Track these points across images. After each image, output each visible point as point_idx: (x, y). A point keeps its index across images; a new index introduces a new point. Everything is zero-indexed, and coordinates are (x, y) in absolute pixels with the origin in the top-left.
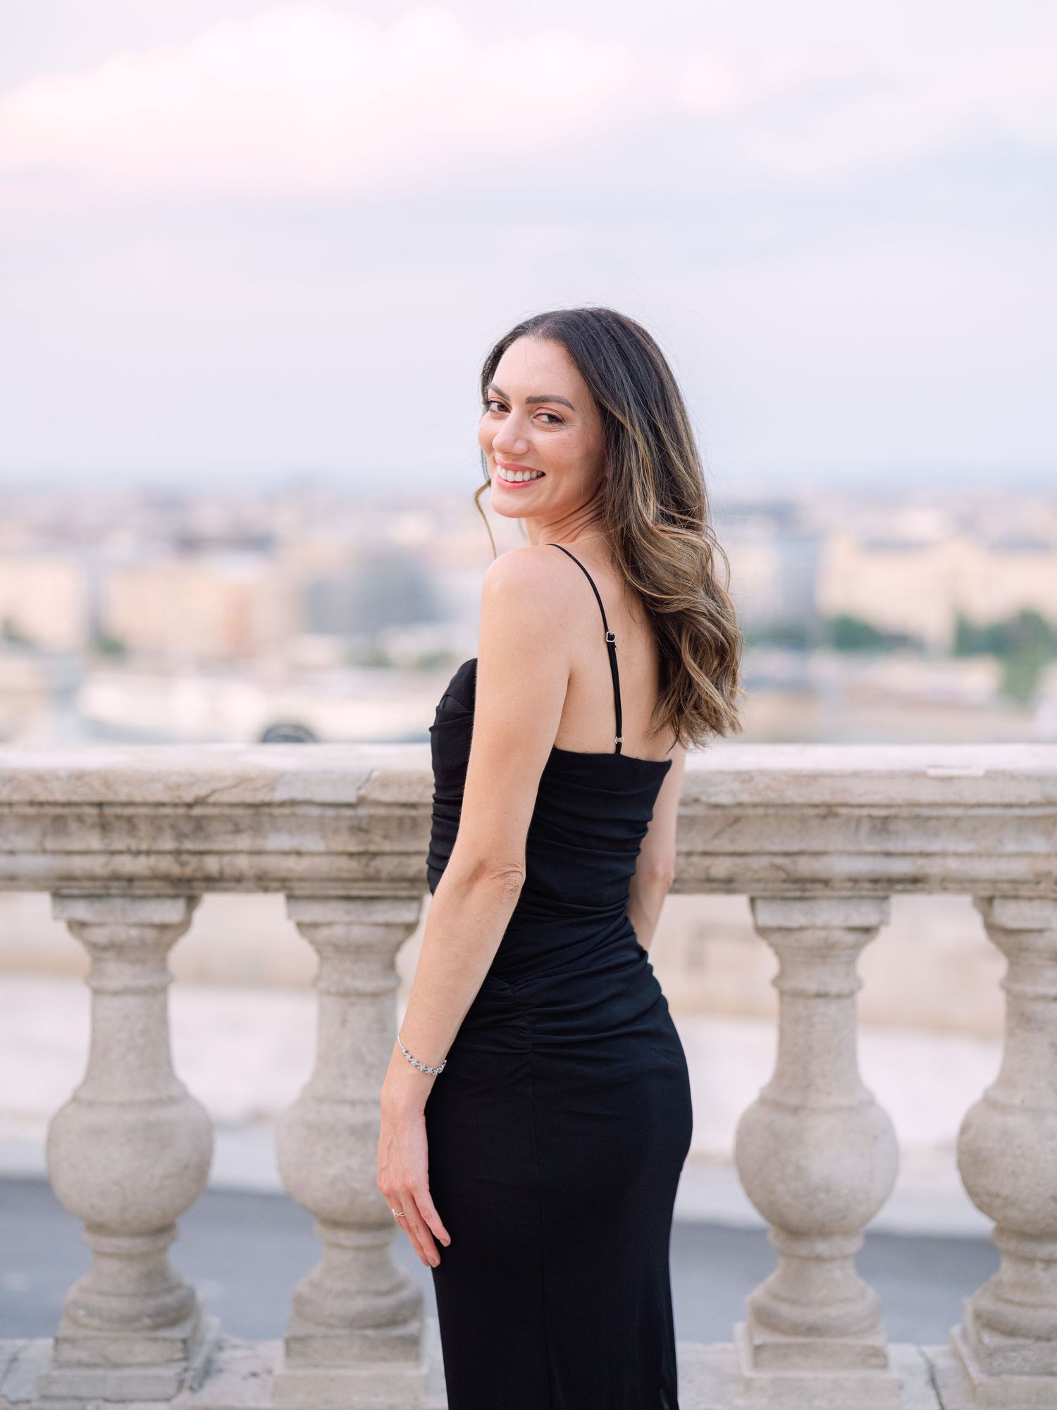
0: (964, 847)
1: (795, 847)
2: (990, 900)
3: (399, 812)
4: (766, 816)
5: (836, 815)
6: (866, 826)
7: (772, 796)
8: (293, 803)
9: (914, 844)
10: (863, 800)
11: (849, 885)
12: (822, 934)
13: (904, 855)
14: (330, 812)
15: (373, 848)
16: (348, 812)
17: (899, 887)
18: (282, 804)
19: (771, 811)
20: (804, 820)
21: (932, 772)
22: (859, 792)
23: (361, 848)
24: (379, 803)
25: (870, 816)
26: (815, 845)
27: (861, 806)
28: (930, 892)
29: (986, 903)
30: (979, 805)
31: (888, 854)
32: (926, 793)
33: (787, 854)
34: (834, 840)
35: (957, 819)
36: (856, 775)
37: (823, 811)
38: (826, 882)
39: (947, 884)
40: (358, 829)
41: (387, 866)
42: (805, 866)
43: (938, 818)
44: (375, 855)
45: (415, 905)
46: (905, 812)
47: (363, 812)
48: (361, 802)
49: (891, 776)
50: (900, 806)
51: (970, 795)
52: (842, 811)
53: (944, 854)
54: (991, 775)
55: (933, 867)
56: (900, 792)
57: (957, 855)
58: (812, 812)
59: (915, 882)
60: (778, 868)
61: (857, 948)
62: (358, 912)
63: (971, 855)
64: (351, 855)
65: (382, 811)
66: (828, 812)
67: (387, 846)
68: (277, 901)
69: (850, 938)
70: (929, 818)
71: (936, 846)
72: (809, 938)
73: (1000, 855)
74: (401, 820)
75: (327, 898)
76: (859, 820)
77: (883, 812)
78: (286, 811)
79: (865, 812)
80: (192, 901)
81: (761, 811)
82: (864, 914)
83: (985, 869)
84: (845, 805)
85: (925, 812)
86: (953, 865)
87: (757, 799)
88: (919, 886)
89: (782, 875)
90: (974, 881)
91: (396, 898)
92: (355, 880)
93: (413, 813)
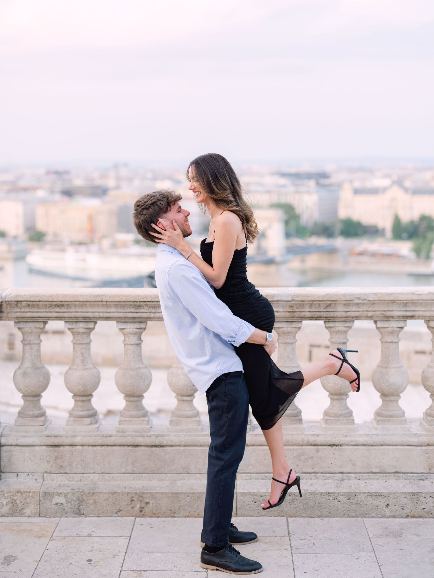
0: (423, 309)
1: (386, 310)
2: (429, 321)
3: (300, 302)
4: (380, 303)
5: (395, 302)
6: (402, 305)
7: (382, 299)
8: (278, 301)
9: (412, 309)
10: (401, 299)
11: (398, 318)
12: (392, 329)
13: (410, 311)
14: (286, 303)
15: (294, 310)
16: (289, 303)
17: (409, 318)
18: (275, 301)
19: (381, 302)
20: (388, 304)
21: (416, 293)
22: (400, 297)
23: (292, 311)
24: (296, 301)
25: (403, 303)
26: (391, 309)
27: (401, 300)
28: (416, 319)
29: (427, 322)
30: (427, 300)
31: (407, 311)
32: (415, 297)
33: (384, 311)
34: (395, 308)
35: (422, 303)
36: (400, 294)
37: (393, 301)
38: (393, 317)
39: (419, 317)
40: (291, 306)
41: (297, 314)
42: (388, 314)
43: (418, 303)
44: (294, 312)
46: (411, 302)
47: (293, 302)
48: (293, 300)
49: (407, 294)
50: (409, 300)
51: (424, 298)
52: (397, 301)
53: (419, 311)
54: (429, 293)
55: (417, 314)
56: (410, 297)
57: (421, 311)
58: (390, 302)
59: (412, 317)
60: (382, 314)
61: (399, 332)
62: (289, 325)
63: (425, 311)
64: (289, 312)
65: (297, 302)
66: (393, 302)
67: (297, 310)
69: (398, 329)
70: (415, 303)
71: (417, 309)
72: (389, 329)
73: (431, 311)
74: (300, 304)
75: (283, 322)
76: (400, 304)
77: (406, 302)
78: (276, 303)
79: (402, 302)
81: (379, 302)
82: (401, 324)
83: (428, 314)
84: (397, 300)
85: (415, 302)
86: (421, 313)
87: (378, 299)
88: (413, 318)
89: (384, 316)
90: (425, 317)
91: (298, 321)
92: (289, 318)
93: (303, 303)
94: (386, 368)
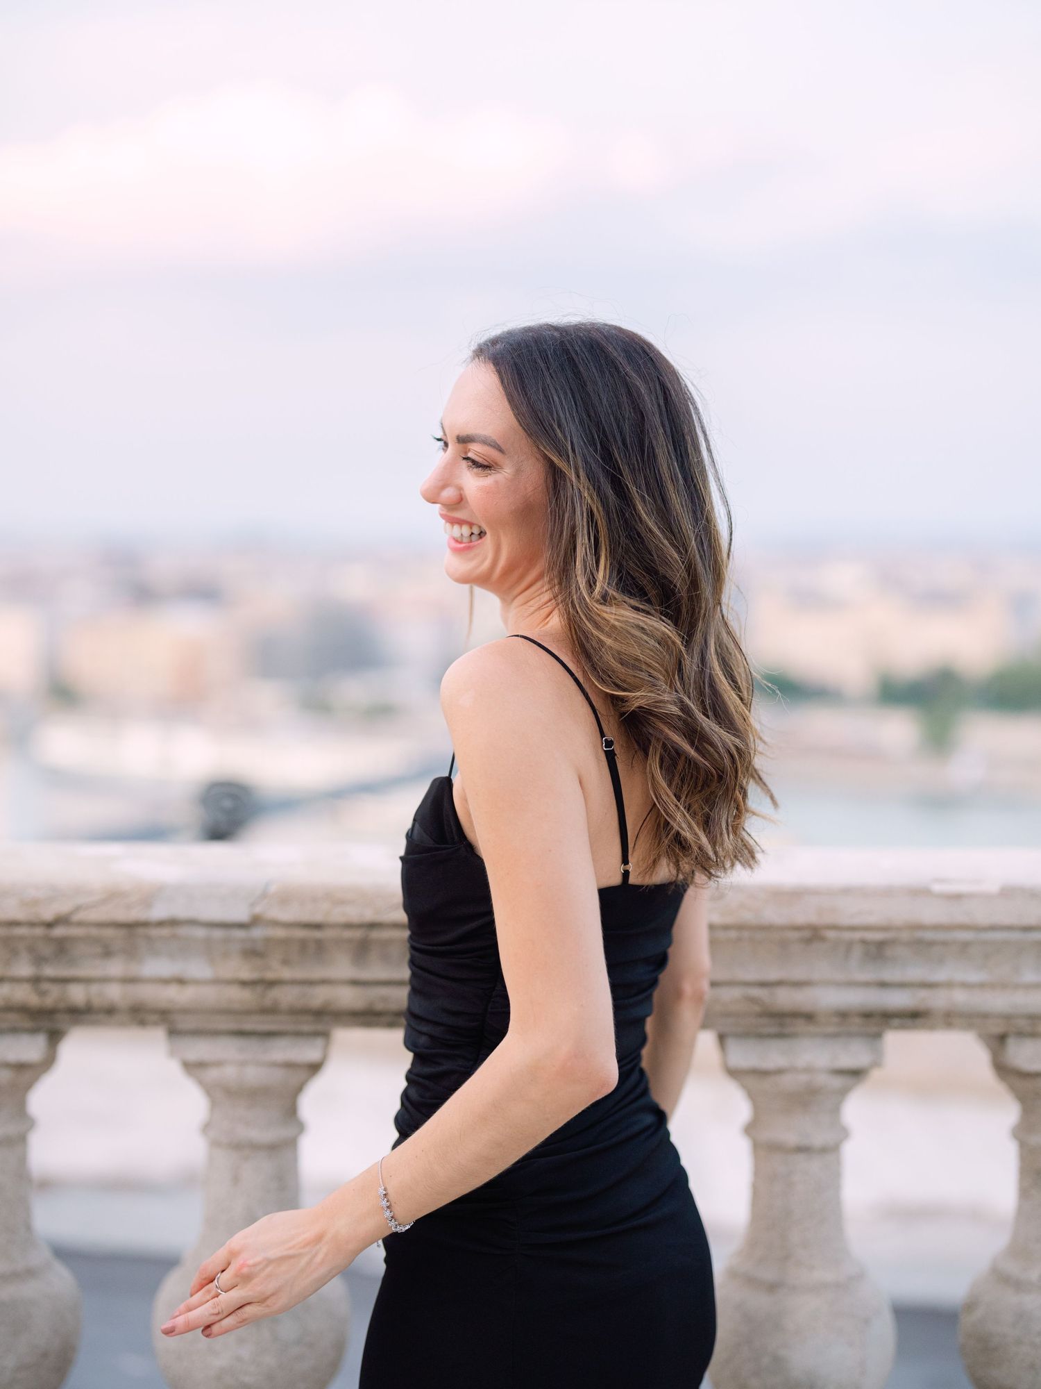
0: (974, 977)
1: (773, 975)
2: (1002, 1038)
3: (300, 934)
4: (739, 940)
5: (823, 939)
6: (857, 952)
7: (748, 917)
8: (173, 923)
9: (915, 972)
10: (856, 921)
11: (835, 1020)
12: (803, 1078)
13: (902, 985)
14: (218, 934)
15: (270, 975)
16: (240, 934)
17: (896, 1022)
18: (161, 924)
19: (746, 934)
20: (784, 944)
21: (937, 888)
22: (852, 912)
23: (254, 975)
24: (276, 923)
25: (864, 942)
26: (797, 973)
27: (853, 928)
28: (932, 1028)
29: (998, 1042)
30: (993, 928)
31: (883, 985)
32: (931, 913)
33: (763, 984)
34: (821, 969)
35: (965, 945)
36: (847, 891)
37: (807, 934)
38: (809, 1017)
39: (951, 1019)
40: (253, 953)
41: (287, 996)
42: (785, 999)
43: (944, 943)
44: (272, 984)
45: (319, 1042)
46: (905, 936)
47: (257, 933)
48: (255, 921)
49: (888, 892)
50: (899, 929)
51: (982, 916)
52: (831, 934)
53: (949, 985)
54: (1008, 893)
55: (938, 1000)
56: (900, 912)
57: (965, 985)
58: (795, 935)
59: (914, 1018)
60: (753, 1000)
61: (843, 1092)
62: (253, 1049)
63: (982, 986)
64: (244, 984)
65: (280, 933)
66: (813, 935)
67: (286, 973)
68: (157, 1037)
69: (837, 1082)
70: (931, 944)
71: (941, 975)
72: (788, 1082)
73: (1017, 987)
74: (303, 944)
75: (215, 1033)
76: (850, 945)
77: (879, 936)
78: (165, 932)
79: (858, 935)
80: (55, 1037)
81: (733, 934)
82: (852, 1054)
83: (999, 1002)
84: (835, 927)
85: (929, 936)
86: (960, 998)
87: (729, 920)
88: (919, 1021)
89: (757, 1009)
90: (985, 1016)
91: (298, 1034)
92: (248, 1012)
93: (317, 934)
94: (772, 1288)
